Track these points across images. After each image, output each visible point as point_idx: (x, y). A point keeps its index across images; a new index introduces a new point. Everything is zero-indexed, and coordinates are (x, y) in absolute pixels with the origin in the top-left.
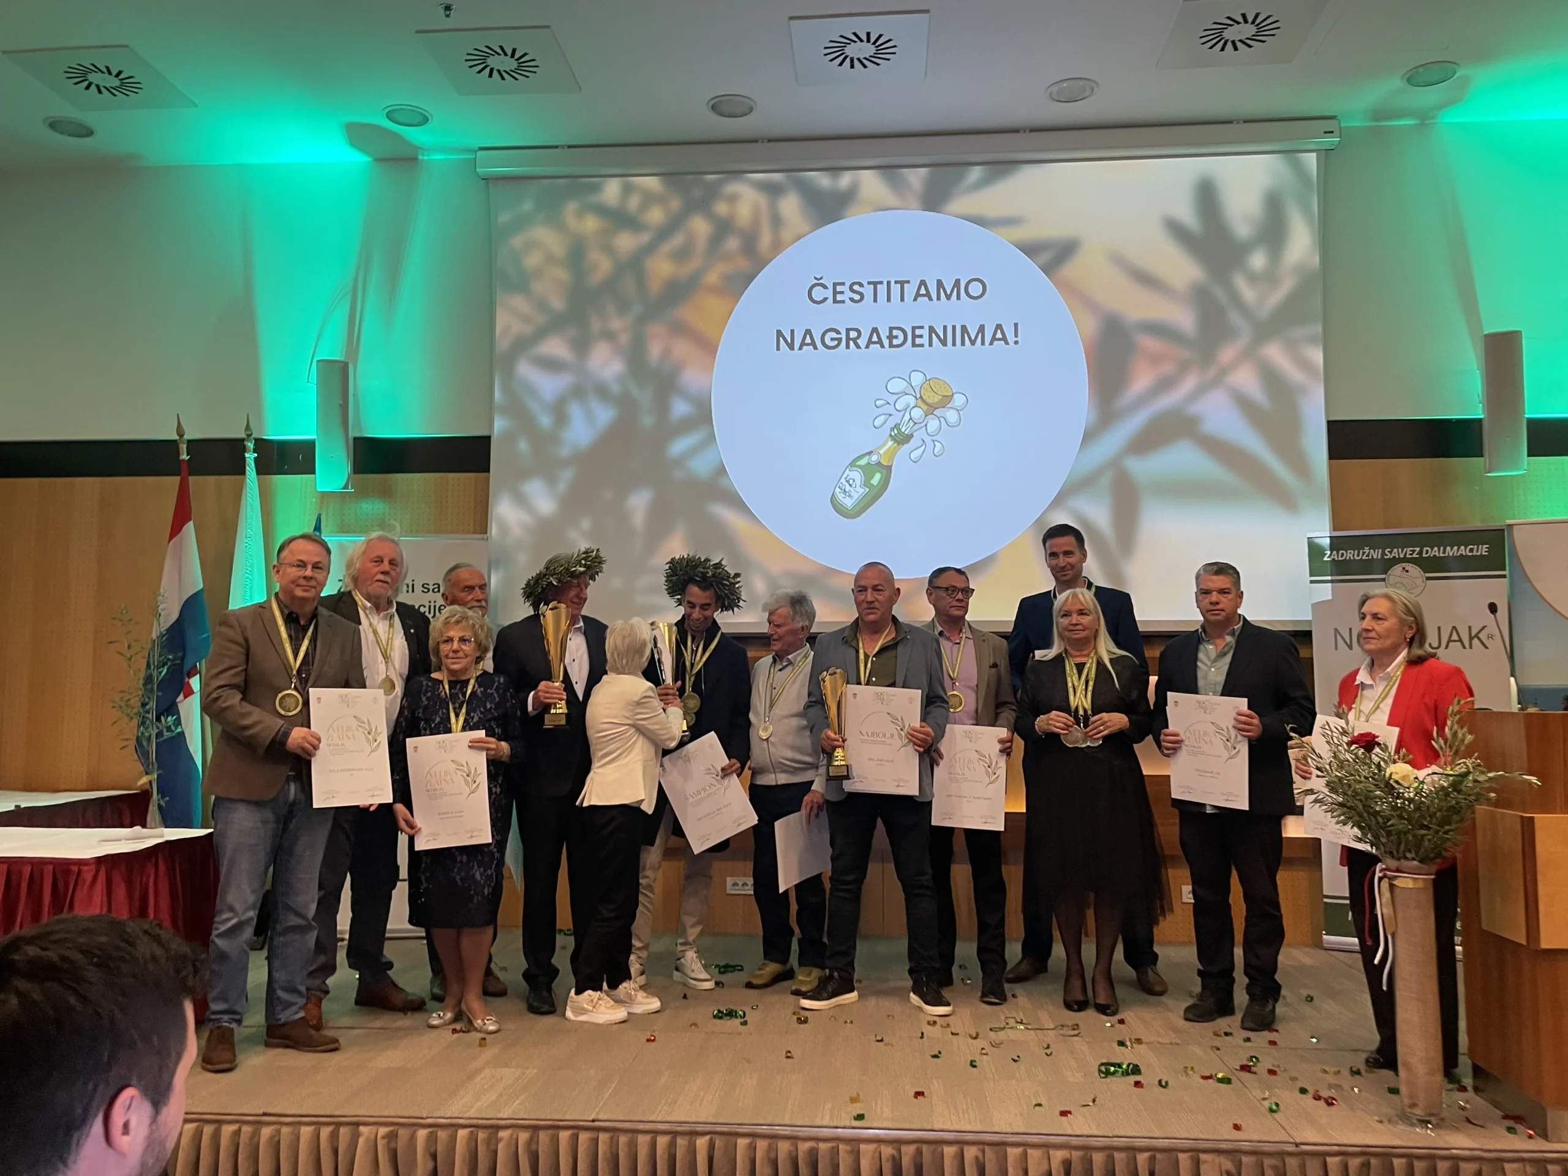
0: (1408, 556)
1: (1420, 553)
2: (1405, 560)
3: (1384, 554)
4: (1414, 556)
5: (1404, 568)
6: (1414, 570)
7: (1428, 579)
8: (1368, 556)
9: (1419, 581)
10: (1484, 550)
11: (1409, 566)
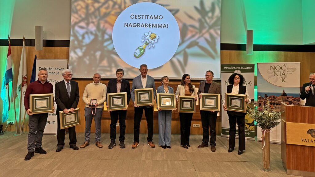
0: (238, 68)
1: (240, 68)
3: (234, 68)
8: (231, 68)
10: (251, 68)
11: (238, 70)
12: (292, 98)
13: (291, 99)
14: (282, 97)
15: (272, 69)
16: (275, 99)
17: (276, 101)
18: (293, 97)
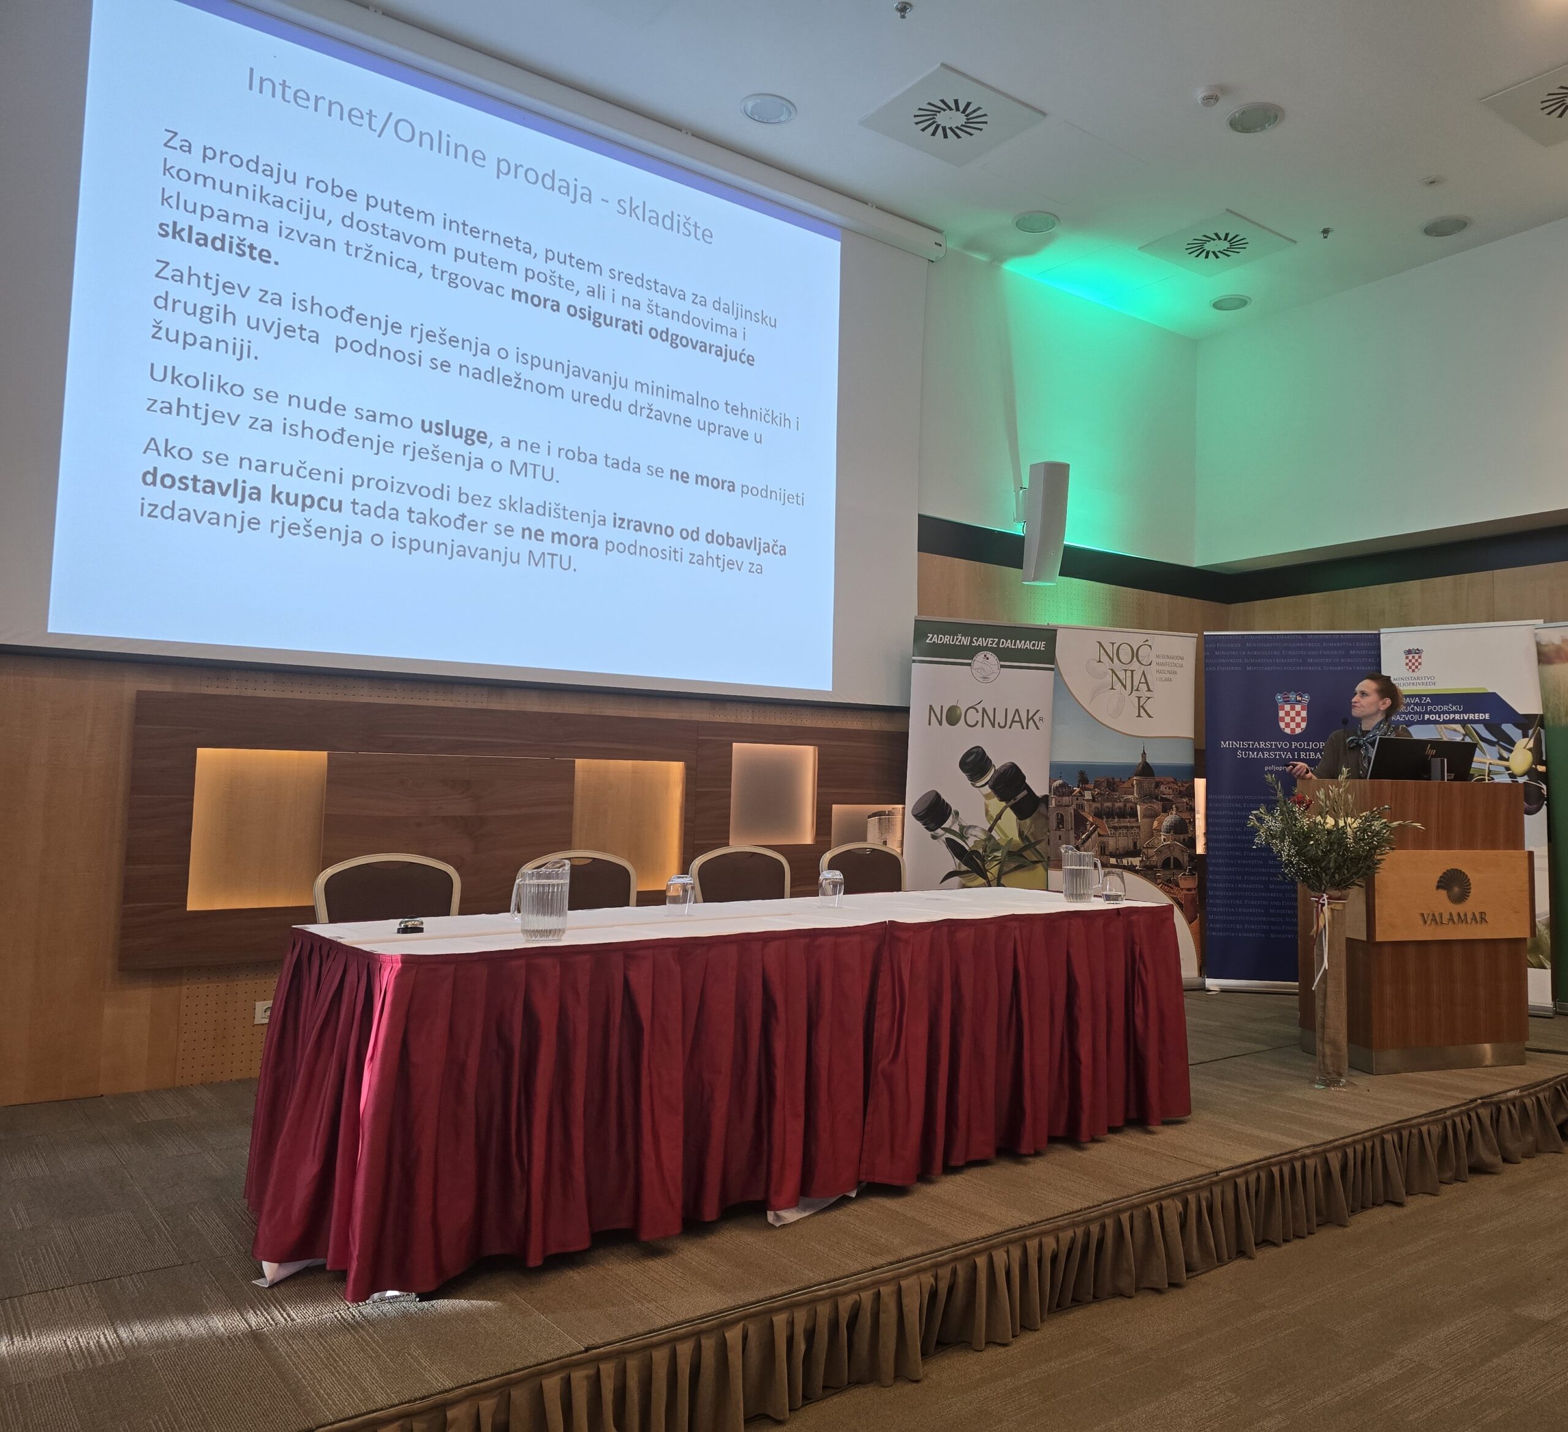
0: (989, 645)
1: (998, 644)
2: (986, 648)
3: (971, 642)
4: (994, 645)
5: (985, 656)
6: (993, 658)
7: (1002, 666)
8: (960, 642)
9: (996, 668)
10: (1043, 645)
11: (989, 654)
12: (1172, 785)
13: (1167, 791)
14: (1139, 783)
15: (1104, 658)
16: (1114, 790)
17: (1118, 799)
18: (1175, 783)
